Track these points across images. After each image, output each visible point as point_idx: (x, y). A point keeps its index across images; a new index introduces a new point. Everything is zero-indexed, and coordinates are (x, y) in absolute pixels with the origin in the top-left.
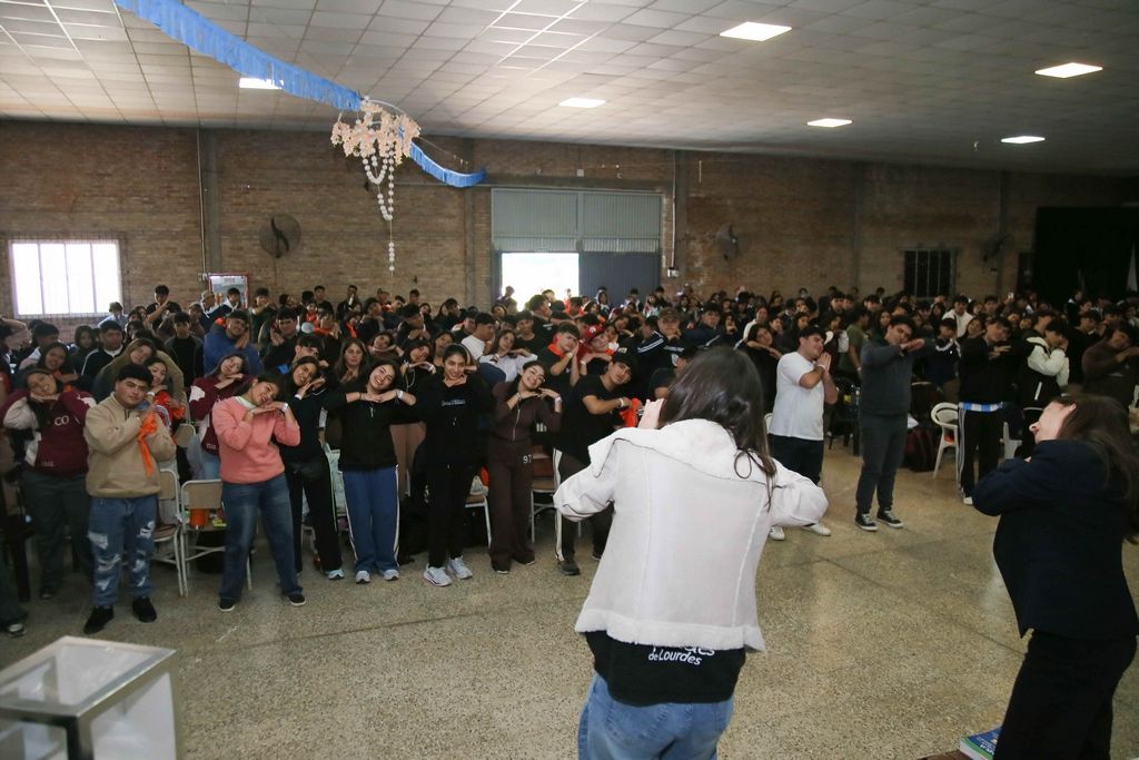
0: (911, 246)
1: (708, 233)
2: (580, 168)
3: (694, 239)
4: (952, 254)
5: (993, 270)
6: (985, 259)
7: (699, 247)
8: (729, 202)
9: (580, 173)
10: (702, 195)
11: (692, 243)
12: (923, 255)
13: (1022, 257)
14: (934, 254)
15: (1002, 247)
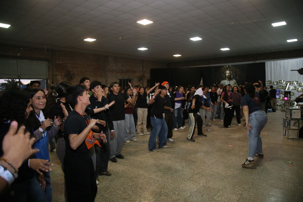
0: (120, 78)
1: (62, 74)
2: (19, 53)
3: (58, 75)
4: (131, 80)
5: (141, 84)
6: (139, 81)
7: (60, 78)
8: (69, 65)
9: (19, 54)
10: (61, 63)
11: (58, 76)
12: (124, 80)
13: (148, 80)
14: (127, 80)
15: (143, 78)
